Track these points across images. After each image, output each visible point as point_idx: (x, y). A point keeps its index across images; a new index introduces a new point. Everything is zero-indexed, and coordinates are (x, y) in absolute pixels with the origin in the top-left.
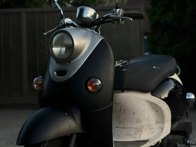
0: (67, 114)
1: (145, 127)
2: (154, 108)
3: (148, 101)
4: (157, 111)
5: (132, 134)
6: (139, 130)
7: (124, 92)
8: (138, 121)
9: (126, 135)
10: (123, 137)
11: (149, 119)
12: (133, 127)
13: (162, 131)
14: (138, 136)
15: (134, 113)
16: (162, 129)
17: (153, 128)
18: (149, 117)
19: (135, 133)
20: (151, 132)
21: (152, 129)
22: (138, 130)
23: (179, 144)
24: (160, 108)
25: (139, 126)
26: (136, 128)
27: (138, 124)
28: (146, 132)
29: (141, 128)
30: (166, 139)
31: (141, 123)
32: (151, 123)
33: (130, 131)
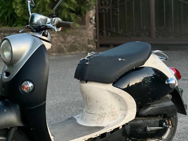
0: (5, 111)
1: (108, 114)
2: (116, 97)
3: (109, 91)
4: (120, 100)
5: (95, 120)
6: (102, 116)
7: (88, 82)
8: (101, 108)
9: (91, 120)
10: (88, 122)
11: (112, 107)
12: (97, 113)
13: (124, 118)
14: (100, 122)
15: (96, 101)
16: (125, 115)
17: (117, 114)
18: (112, 105)
19: (98, 119)
20: (113, 118)
21: (115, 115)
22: (100, 116)
23: (149, 127)
24: (122, 98)
25: (102, 112)
26: (99, 115)
27: (102, 111)
28: (109, 118)
29: (103, 115)
30: (129, 125)
31: (104, 110)
32: (114, 110)
33: (94, 116)
